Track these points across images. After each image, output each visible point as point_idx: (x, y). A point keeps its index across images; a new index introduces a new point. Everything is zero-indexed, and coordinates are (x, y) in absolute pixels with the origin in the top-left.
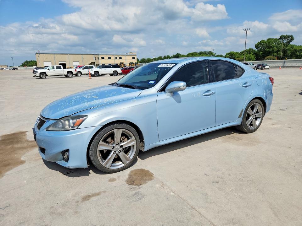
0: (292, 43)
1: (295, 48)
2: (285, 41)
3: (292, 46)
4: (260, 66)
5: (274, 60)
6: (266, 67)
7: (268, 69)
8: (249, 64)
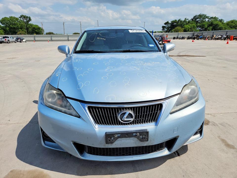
0: (30, 23)
1: (33, 26)
2: (25, 21)
3: (31, 25)
4: (18, 39)
5: (25, 35)
6: (23, 40)
7: (26, 42)
8: (9, 37)
